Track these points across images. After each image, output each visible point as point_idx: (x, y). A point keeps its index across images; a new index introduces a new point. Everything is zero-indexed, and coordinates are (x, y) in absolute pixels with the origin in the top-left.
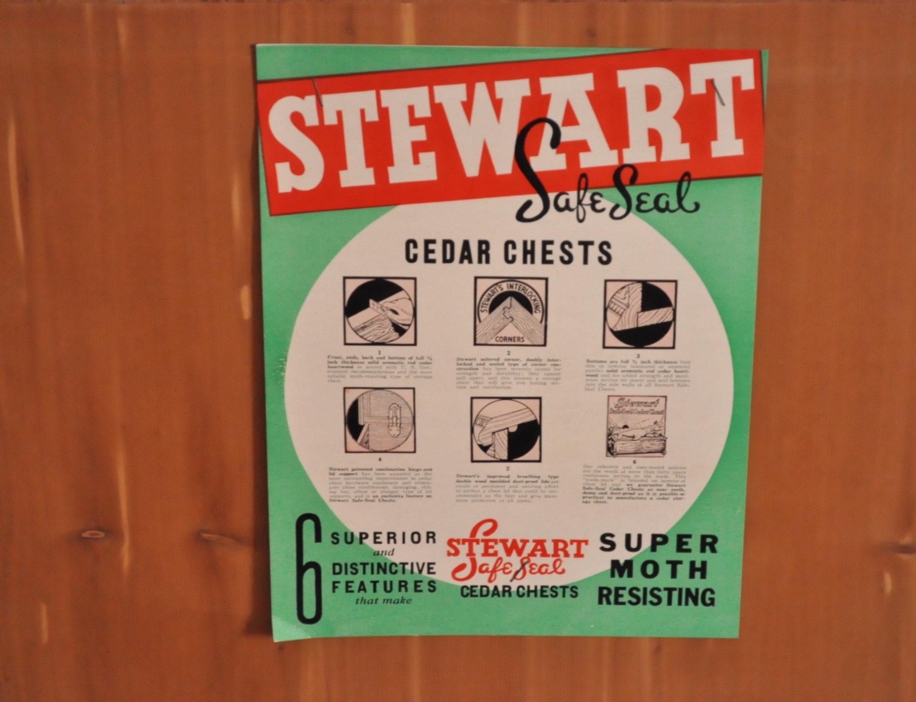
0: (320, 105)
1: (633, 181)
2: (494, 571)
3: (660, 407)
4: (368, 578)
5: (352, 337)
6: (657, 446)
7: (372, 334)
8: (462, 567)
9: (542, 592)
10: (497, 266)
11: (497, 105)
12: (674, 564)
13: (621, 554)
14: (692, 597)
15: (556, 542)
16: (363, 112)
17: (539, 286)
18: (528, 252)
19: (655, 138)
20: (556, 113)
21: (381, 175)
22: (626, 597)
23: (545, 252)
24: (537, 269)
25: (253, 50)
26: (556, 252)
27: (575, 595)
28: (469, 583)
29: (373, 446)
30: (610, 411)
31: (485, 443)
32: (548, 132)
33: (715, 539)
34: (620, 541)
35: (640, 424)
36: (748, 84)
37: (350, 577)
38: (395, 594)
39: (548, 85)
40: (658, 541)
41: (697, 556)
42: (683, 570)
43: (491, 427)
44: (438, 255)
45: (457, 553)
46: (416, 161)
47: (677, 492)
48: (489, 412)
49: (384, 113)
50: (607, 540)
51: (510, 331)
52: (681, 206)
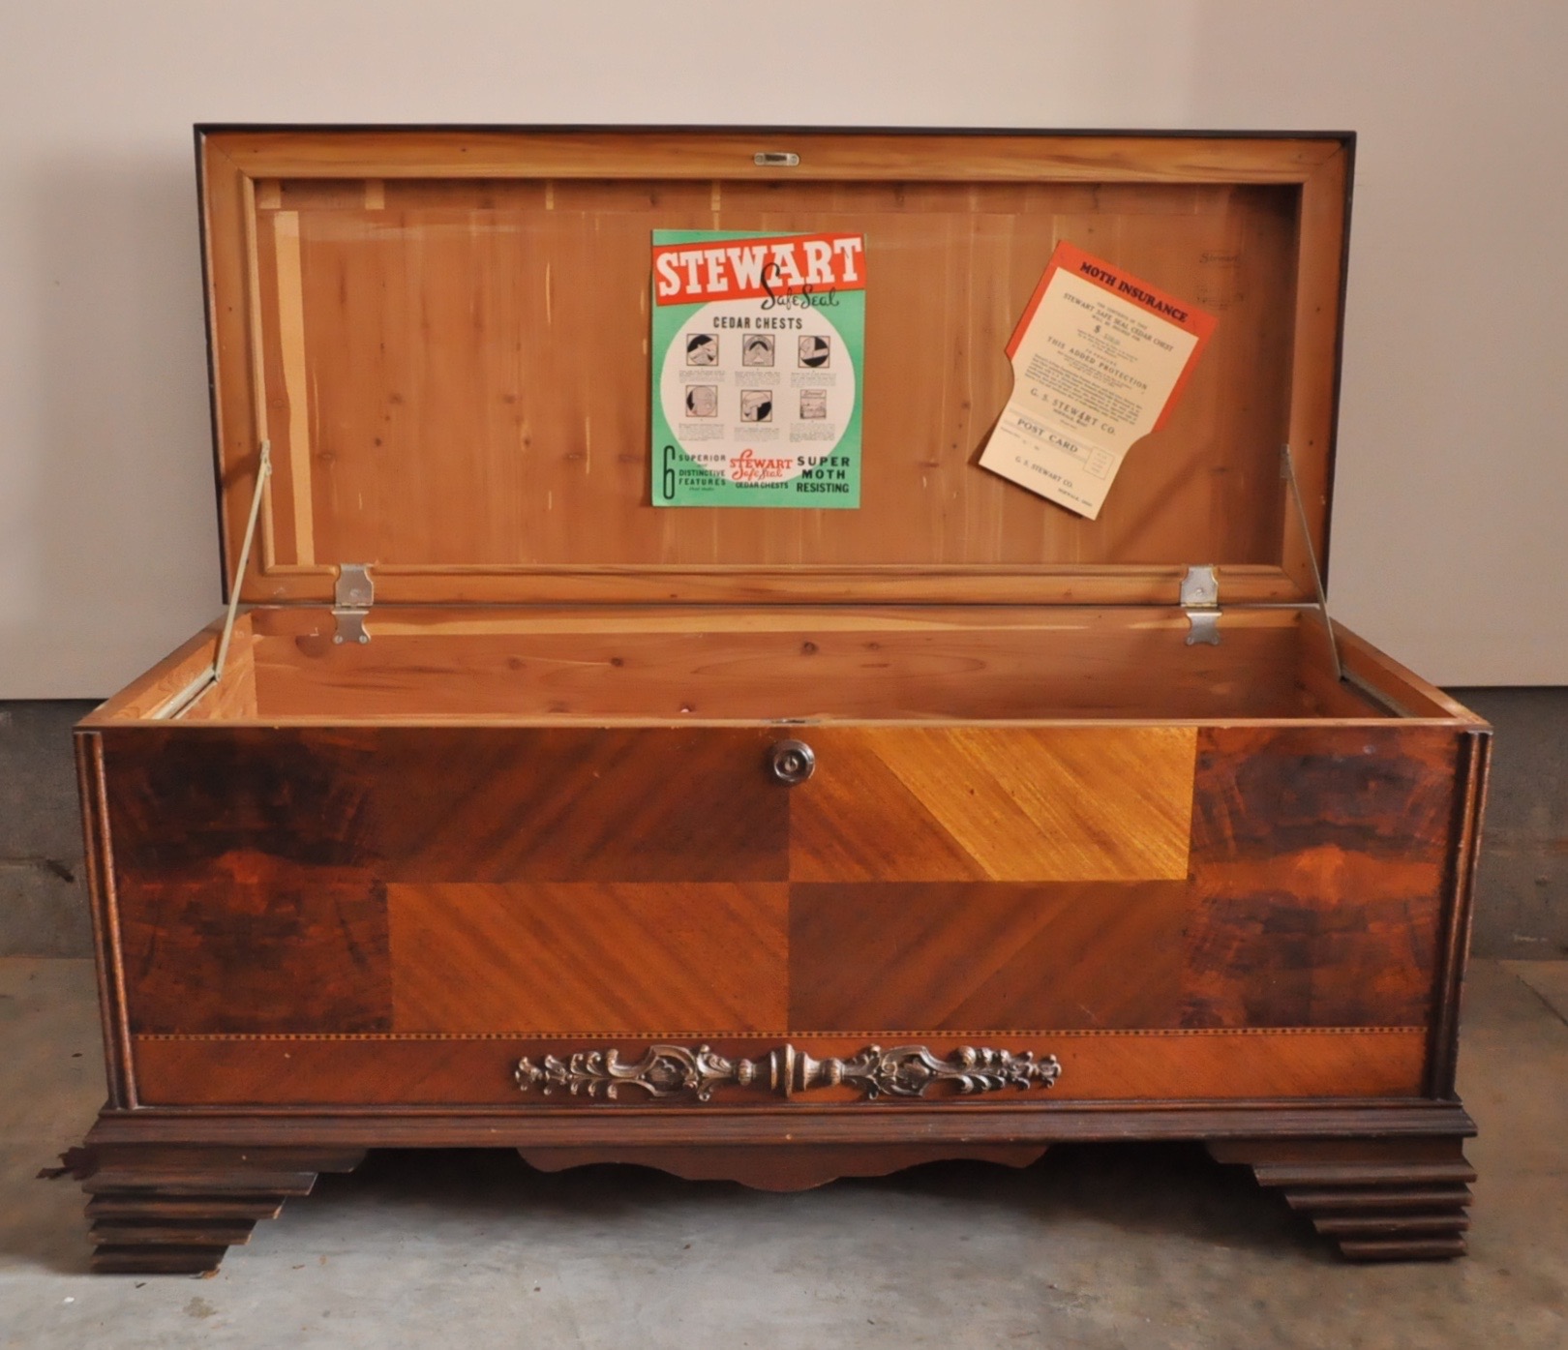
0: (679, 258)
1: (811, 291)
2: (751, 475)
3: (823, 395)
4: (695, 478)
5: (690, 362)
6: (822, 414)
7: (699, 361)
8: (736, 473)
9: (772, 486)
10: (753, 330)
11: (753, 257)
12: (830, 472)
13: (807, 467)
14: (839, 488)
15: (778, 461)
16: (697, 261)
17: (771, 338)
18: (766, 323)
19: (820, 273)
20: (778, 261)
21: (704, 288)
22: (809, 488)
23: (774, 323)
24: (770, 331)
25: (651, 233)
26: (778, 324)
27: (787, 487)
28: (740, 481)
29: (699, 413)
30: (802, 397)
31: (748, 411)
32: (774, 269)
33: (848, 460)
34: (806, 460)
35: (815, 403)
36: (859, 249)
37: (687, 477)
38: (707, 486)
39: (775, 248)
40: (823, 460)
41: (840, 468)
42: (834, 475)
43: (750, 404)
44: (727, 324)
45: (734, 466)
46: (719, 282)
47: (831, 436)
48: (748, 398)
49: (706, 260)
50: (801, 461)
51: (758, 360)
52: (831, 303)
